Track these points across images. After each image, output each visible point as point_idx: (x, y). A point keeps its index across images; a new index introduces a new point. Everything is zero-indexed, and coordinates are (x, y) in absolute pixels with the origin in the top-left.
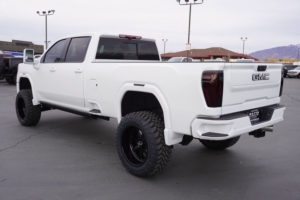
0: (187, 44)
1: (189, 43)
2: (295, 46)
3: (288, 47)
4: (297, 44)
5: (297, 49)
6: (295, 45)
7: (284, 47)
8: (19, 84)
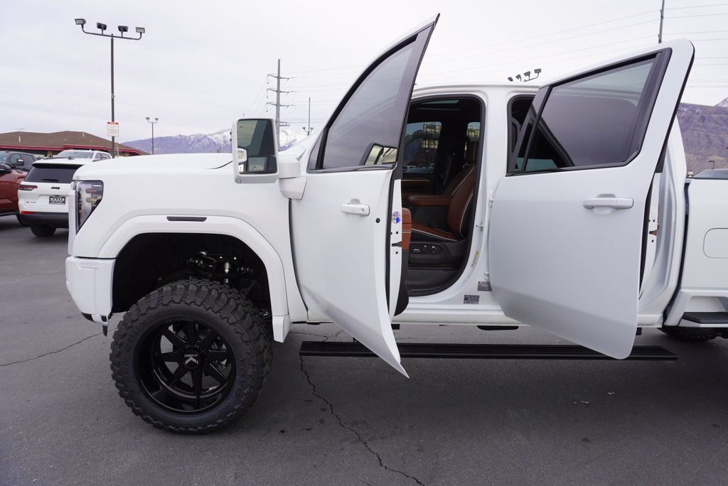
0: (109, 123)
1: (113, 120)
2: (187, 137)
4: (190, 134)
5: (190, 143)
6: (187, 135)
7: (170, 138)
8: (112, 262)
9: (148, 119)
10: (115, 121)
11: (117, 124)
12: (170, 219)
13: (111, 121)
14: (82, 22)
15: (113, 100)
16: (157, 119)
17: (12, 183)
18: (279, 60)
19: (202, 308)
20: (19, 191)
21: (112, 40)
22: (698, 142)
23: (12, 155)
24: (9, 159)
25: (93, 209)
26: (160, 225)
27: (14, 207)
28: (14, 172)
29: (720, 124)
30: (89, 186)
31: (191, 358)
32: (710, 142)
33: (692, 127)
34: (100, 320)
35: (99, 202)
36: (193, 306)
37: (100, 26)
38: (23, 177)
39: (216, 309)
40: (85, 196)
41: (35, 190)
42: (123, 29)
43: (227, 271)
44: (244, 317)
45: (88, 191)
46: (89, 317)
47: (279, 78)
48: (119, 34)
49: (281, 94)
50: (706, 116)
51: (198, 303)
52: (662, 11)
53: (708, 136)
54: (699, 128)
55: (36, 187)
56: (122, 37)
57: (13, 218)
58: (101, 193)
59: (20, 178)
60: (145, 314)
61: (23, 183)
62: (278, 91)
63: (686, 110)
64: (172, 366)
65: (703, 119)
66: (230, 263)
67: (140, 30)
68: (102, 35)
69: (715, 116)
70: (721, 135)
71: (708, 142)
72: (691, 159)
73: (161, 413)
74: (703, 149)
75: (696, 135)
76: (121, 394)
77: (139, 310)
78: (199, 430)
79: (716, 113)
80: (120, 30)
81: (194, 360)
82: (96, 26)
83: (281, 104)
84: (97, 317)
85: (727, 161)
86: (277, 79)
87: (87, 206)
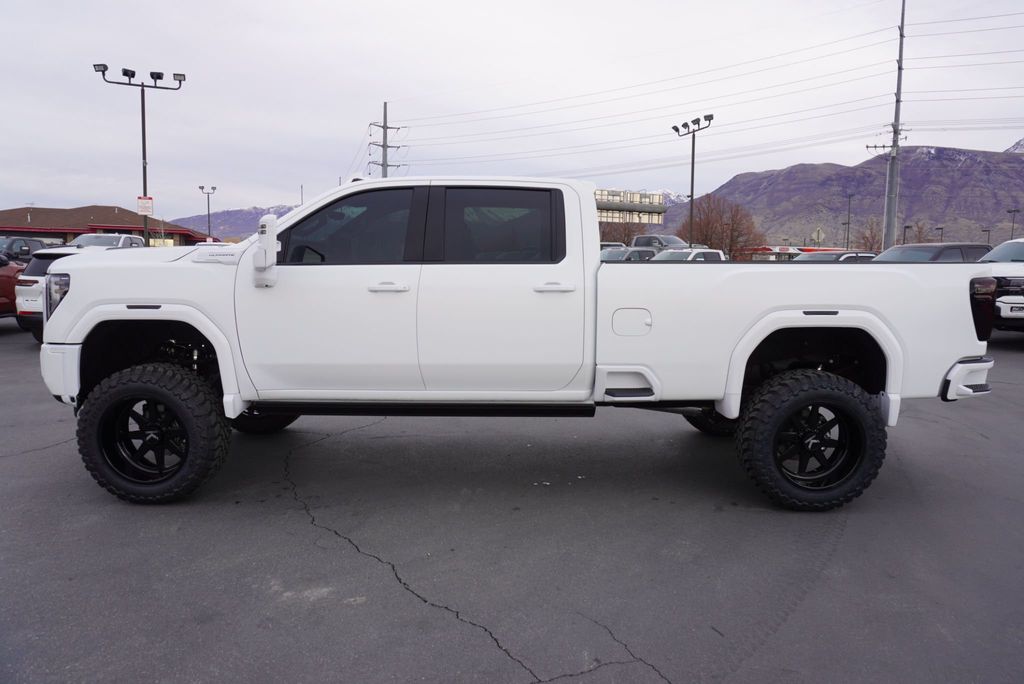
0: (140, 198)
1: (145, 195)
3: (249, 213)
8: (78, 347)
9: (202, 188)
10: (148, 196)
11: (150, 199)
12: (129, 307)
13: (142, 195)
14: (102, 69)
15: (145, 168)
16: (214, 188)
17: (9, 277)
18: (385, 104)
19: (156, 386)
20: (17, 287)
21: (143, 91)
22: (982, 204)
23: (14, 241)
24: (10, 247)
25: (61, 299)
26: (120, 312)
27: (10, 308)
28: (12, 264)
29: (1012, 178)
30: (58, 279)
31: (152, 435)
32: (998, 203)
33: (973, 182)
34: (69, 400)
35: (65, 293)
36: (149, 385)
37: (126, 73)
38: (22, 271)
39: (170, 386)
40: (54, 288)
41: (35, 286)
42: (157, 76)
43: (195, 357)
44: (197, 394)
45: (56, 284)
46: (59, 398)
47: (385, 127)
48: (151, 82)
49: (389, 149)
50: (991, 166)
51: (154, 381)
52: (901, 29)
53: (995, 195)
54: (982, 184)
55: (36, 282)
56: (155, 87)
57: (11, 321)
58: (67, 284)
59: (19, 271)
60: (106, 392)
61: (21, 277)
62: (385, 146)
63: (962, 158)
64: (137, 443)
65: (987, 171)
66: (198, 350)
67: (179, 78)
68: (130, 84)
69: (1004, 167)
70: (1014, 194)
71: (996, 203)
72: (973, 227)
73: (124, 484)
74: (989, 213)
75: (978, 193)
76: (87, 468)
77: (101, 389)
78: (158, 499)
79: (1005, 162)
80: (152, 77)
81: (155, 437)
82: (121, 73)
83: (389, 163)
84: (66, 399)
85: (1023, 230)
86: (382, 130)
87: (56, 296)
